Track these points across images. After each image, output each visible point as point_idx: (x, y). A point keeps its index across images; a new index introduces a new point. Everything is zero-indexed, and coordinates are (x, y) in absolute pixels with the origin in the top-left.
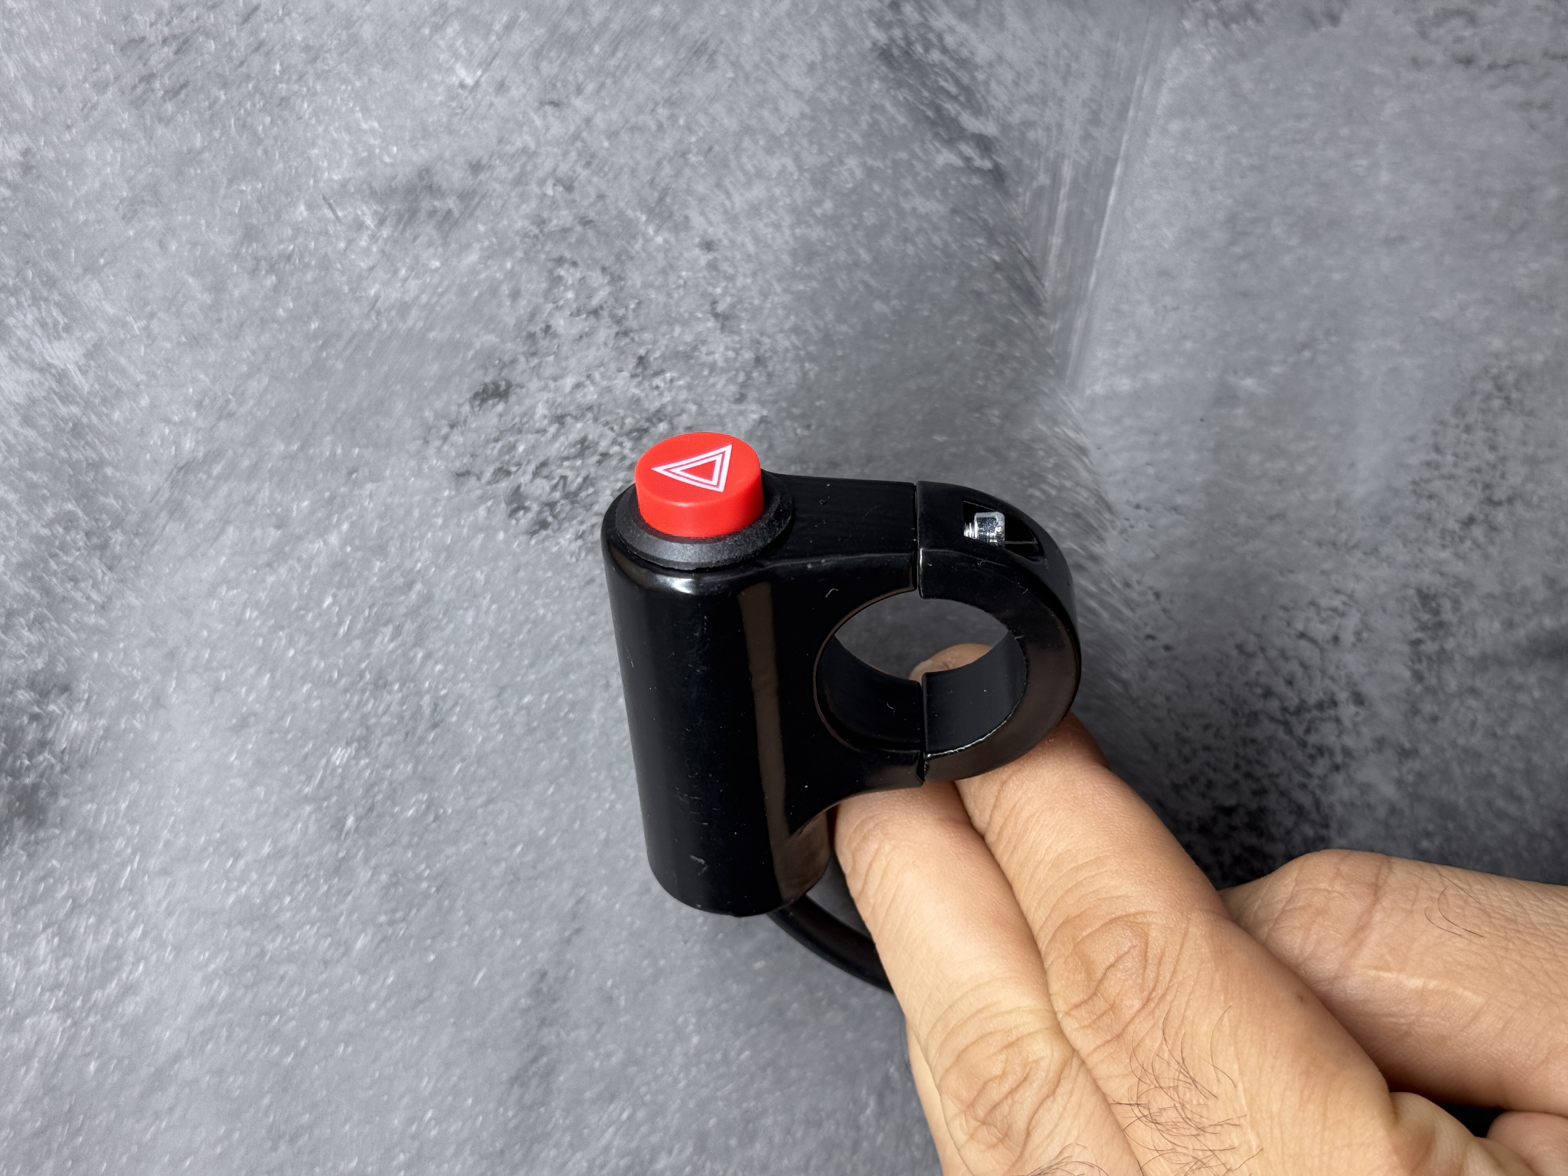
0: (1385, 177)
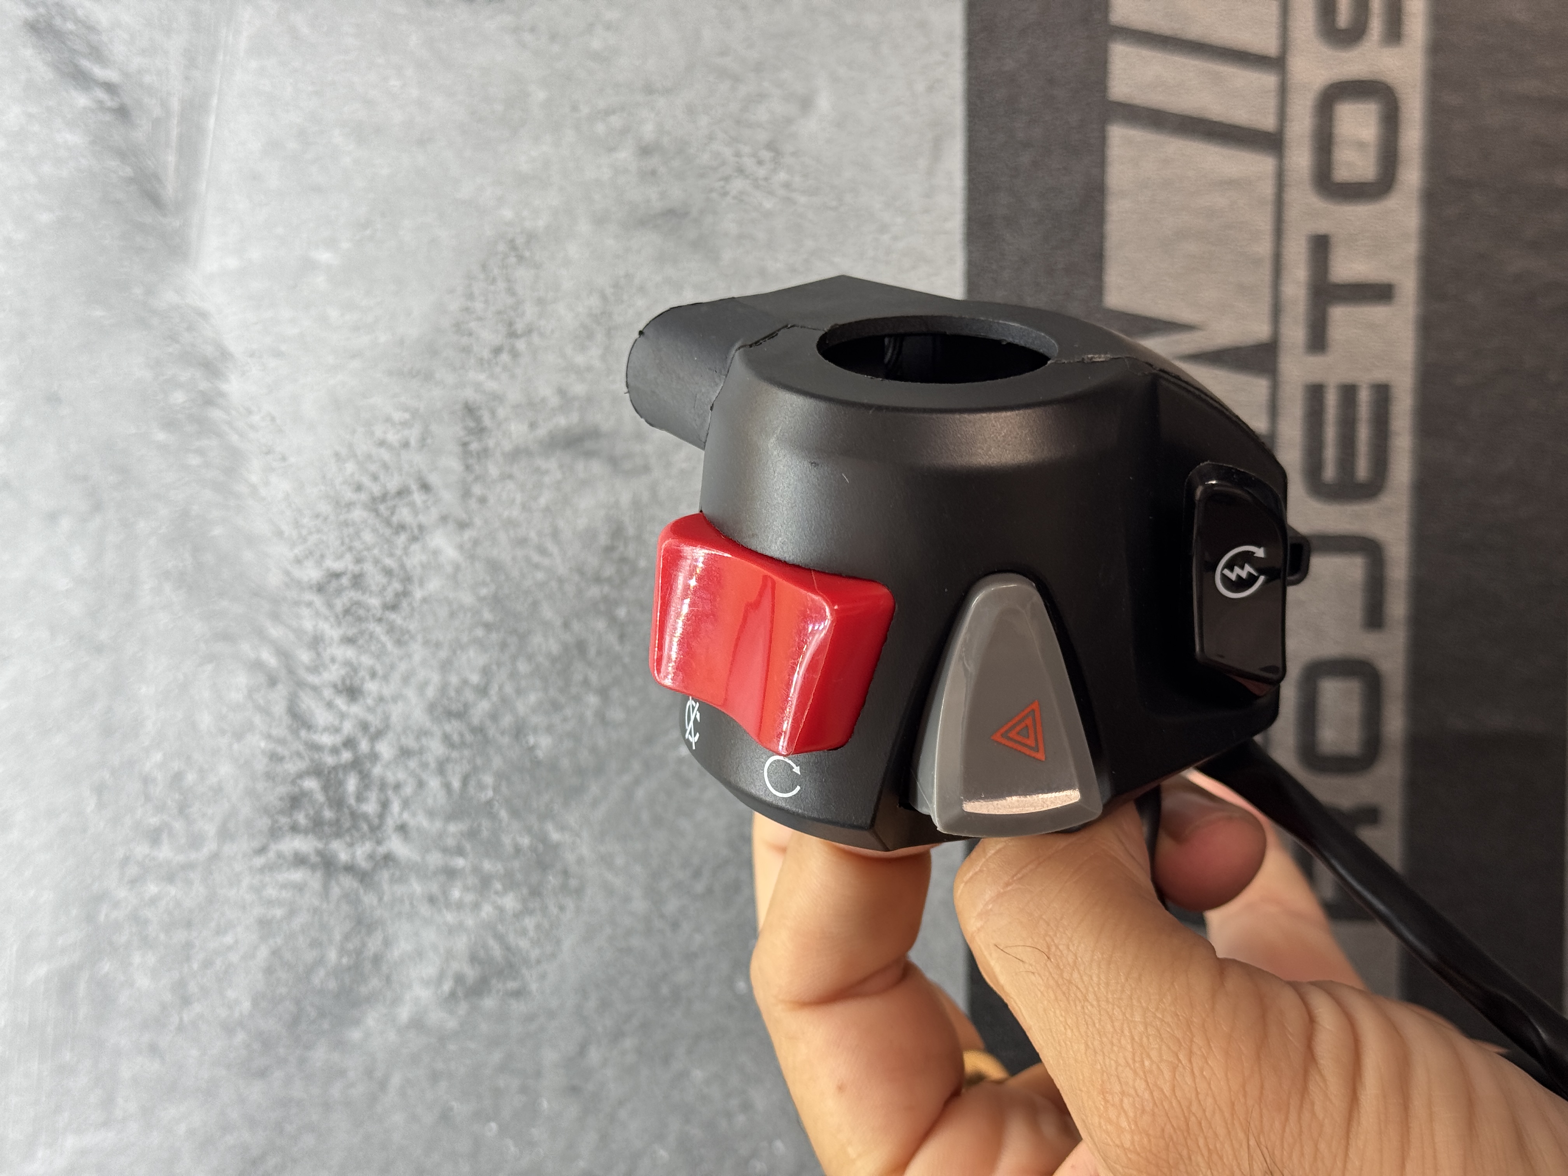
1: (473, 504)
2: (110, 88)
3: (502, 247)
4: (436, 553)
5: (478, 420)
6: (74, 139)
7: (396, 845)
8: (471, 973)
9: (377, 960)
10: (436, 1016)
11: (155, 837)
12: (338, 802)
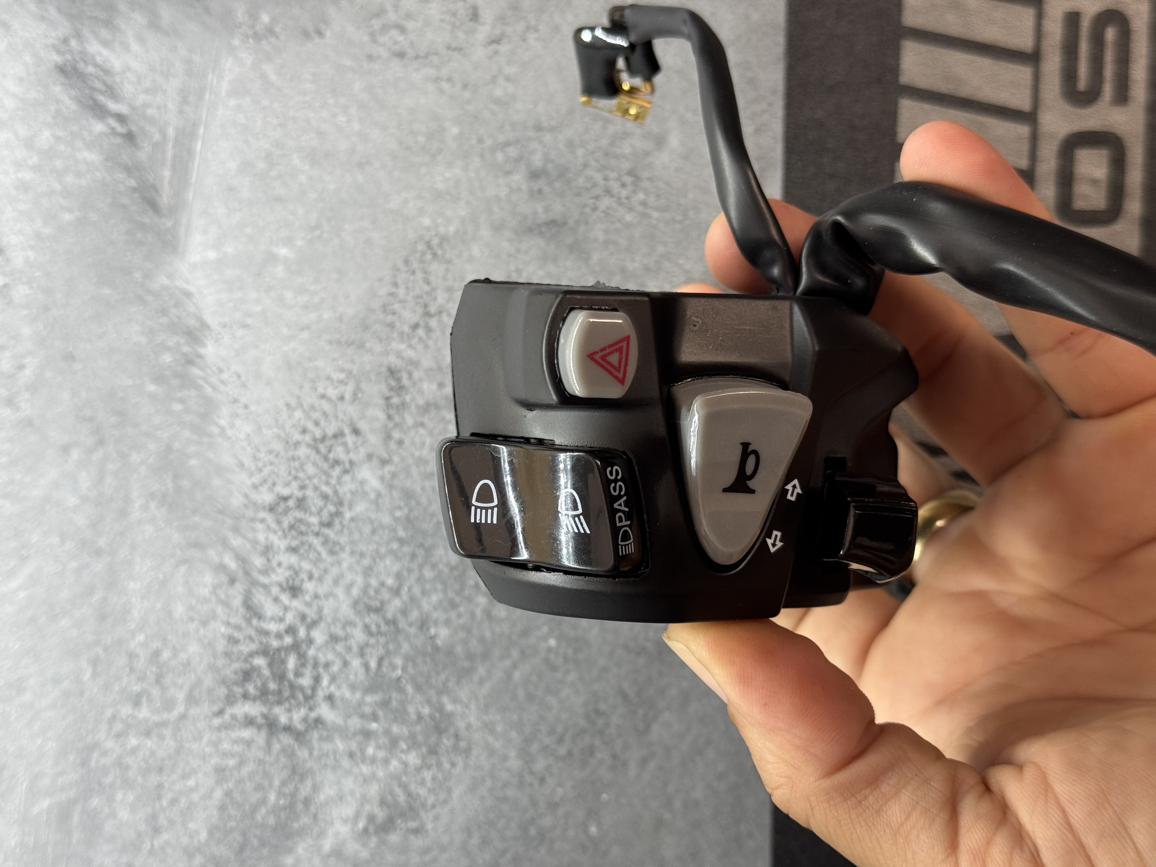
0: (356, 126)
1: (393, 446)
2: (121, 118)
3: (421, 247)
4: (362, 483)
5: (399, 380)
6: (92, 157)
7: (325, 711)
8: (381, 815)
9: (307, 802)
10: (352, 847)
11: (136, 701)
12: (281, 677)
